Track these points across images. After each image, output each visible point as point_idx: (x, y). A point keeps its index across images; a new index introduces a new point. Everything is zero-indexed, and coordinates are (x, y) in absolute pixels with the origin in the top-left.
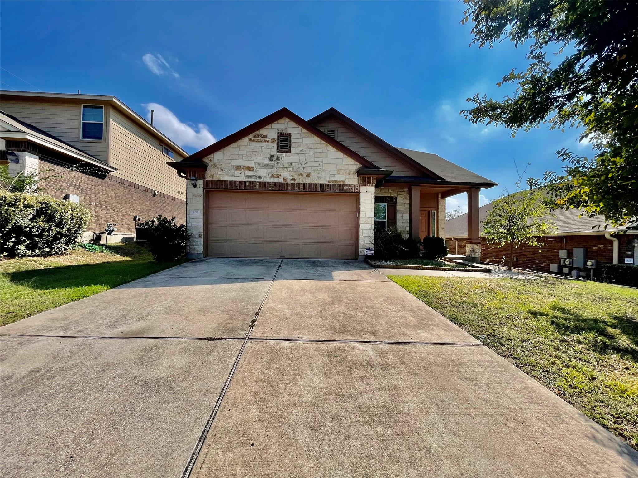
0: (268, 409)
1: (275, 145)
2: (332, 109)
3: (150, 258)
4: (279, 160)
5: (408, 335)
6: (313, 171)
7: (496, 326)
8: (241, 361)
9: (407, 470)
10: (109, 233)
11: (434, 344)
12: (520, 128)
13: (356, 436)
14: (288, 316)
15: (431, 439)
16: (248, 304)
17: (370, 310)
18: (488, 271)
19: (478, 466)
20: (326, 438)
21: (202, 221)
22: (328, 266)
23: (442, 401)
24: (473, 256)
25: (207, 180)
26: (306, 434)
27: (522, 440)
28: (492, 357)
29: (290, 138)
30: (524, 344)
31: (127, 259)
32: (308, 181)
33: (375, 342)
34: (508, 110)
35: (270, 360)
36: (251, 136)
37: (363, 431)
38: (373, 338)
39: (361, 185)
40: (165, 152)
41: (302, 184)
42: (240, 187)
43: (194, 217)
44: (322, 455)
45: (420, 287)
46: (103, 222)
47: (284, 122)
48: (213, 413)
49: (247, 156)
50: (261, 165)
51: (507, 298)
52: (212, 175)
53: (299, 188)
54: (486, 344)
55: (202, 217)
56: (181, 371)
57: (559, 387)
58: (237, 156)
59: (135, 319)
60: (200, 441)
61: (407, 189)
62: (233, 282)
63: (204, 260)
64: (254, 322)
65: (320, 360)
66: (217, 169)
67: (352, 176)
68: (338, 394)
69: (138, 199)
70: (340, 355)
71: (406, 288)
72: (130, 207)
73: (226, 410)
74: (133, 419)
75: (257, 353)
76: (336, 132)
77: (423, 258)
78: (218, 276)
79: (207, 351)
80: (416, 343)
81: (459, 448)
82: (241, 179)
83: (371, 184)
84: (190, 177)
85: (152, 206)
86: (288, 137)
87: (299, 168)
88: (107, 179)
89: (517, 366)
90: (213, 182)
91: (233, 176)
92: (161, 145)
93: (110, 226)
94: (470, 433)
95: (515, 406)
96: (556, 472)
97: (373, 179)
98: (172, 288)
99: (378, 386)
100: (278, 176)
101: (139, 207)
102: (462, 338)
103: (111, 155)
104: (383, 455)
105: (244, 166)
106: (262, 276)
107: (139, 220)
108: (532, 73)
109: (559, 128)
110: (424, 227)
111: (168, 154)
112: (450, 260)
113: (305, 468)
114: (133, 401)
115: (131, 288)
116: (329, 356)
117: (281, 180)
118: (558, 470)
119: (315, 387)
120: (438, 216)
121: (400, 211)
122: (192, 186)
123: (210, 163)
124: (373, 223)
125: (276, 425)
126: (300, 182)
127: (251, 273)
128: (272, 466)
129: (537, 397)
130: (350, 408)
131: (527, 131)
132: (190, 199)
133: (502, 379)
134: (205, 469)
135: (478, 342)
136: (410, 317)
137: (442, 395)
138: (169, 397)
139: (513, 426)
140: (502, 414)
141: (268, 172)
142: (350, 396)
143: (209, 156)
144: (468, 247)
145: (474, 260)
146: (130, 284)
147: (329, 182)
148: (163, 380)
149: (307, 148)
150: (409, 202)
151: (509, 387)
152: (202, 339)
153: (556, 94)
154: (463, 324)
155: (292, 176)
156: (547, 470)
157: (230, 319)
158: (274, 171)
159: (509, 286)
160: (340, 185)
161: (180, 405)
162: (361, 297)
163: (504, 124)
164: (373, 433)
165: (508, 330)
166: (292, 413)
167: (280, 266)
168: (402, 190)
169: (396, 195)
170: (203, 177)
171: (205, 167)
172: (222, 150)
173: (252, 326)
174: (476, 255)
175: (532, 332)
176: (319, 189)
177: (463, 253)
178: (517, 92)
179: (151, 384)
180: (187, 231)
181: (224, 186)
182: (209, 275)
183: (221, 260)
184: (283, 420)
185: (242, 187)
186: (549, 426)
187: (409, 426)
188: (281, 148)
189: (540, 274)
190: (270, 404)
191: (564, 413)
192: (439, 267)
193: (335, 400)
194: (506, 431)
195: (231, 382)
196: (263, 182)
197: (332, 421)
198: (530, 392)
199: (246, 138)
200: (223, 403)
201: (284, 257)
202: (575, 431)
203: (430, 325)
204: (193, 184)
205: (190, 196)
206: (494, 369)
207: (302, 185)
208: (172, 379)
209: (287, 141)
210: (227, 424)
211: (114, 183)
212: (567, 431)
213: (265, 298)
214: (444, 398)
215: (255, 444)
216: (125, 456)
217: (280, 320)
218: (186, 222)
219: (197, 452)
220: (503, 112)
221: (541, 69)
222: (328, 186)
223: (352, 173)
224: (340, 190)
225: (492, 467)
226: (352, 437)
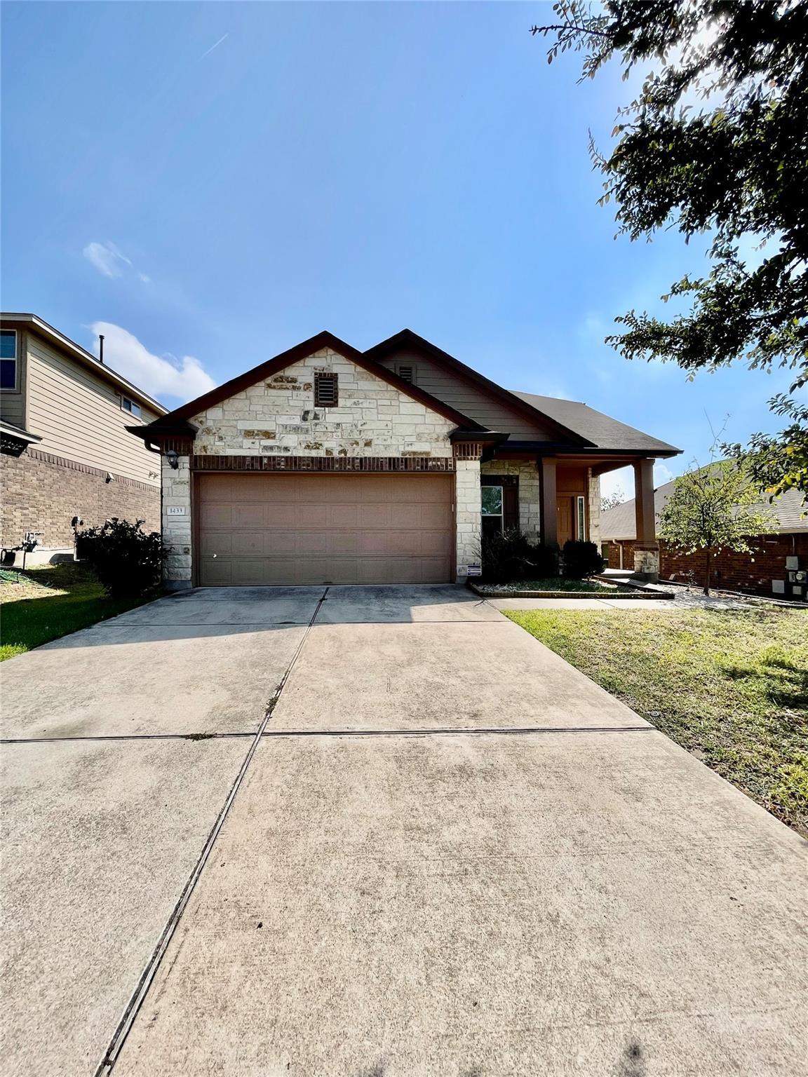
0: (289, 859)
1: (311, 394)
2: (406, 333)
3: (99, 591)
4: (318, 419)
5: (532, 717)
6: (375, 437)
7: (678, 695)
8: (248, 776)
9: (518, 957)
10: (30, 548)
11: (575, 730)
12: (702, 366)
13: (436, 901)
14: (332, 689)
15: (561, 900)
16: (265, 670)
17: (470, 674)
18: (670, 597)
19: (635, 943)
20: (386, 907)
21: (189, 525)
22: (405, 597)
23: (582, 832)
24: (646, 571)
25: (196, 456)
26: (352, 901)
27: (708, 894)
28: (668, 750)
29: (336, 381)
30: (722, 725)
31: (60, 592)
32: (369, 453)
33: (476, 731)
34: (682, 338)
35: (297, 771)
36: (269, 380)
37: (448, 891)
38: (473, 725)
39: (456, 458)
40: (125, 407)
41: (357, 458)
42: (253, 465)
43: (175, 518)
44: (376, 937)
45: (555, 630)
46: (17, 530)
47: (325, 354)
48: (195, 871)
49: (263, 413)
50: (288, 429)
51: (698, 645)
52: (204, 447)
53: (353, 466)
54: (659, 728)
55: (188, 518)
56: (144, 797)
57: (773, 797)
58: (247, 413)
59: (68, 705)
60: (170, 923)
61: (534, 462)
62: (241, 631)
63: (193, 593)
64: (273, 702)
65: (382, 767)
66: (213, 437)
67: (441, 444)
68: (408, 828)
69: (79, 488)
70: (417, 757)
71: (533, 632)
72: (65, 503)
73: (218, 864)
74: (56, 889)
75: (277, 759)
76: (414, 372)
77: (565, 577)
78: (217, 621)
79: (191, 759)
80: (543, 730)
81: (605, 914)
82: (255, 453)
83: (473, 457)
84: (167, 451)
85: (105, 499)
86: (332, 380)
87: (352, 431)
88: (24, 456)
89: (708, 765)
90: (207, 458)
91: (241, 447)
92: (118, 395)
93: (31, 535)
94: (625, 885)
95: (701, 835)
96: (760, 947)
97: (476, 449)
98: (135, 645)
99: (478, 810)
100: (317, 446)
101: (81, 502)
102: (621, 719)
103: (29, 415)
104: (480, 932)
105: (258, 431)
106: (292, 618)
107: (82, 523)
108: (717, 280)
109: (763, 367)
110: (566, 525)
111: (130, 410)
112: (608, 579)
113: (347, 963)
114: (58, 856)
115: (64, 647)
116: (397, 759)
117: (321, 453)
118: (763, 943)
119: (372, 817)
120: (588, 506)
121: (524, 498)
122: (170, 467)
123: (201, 428)
124: (479, 520)
125: (302, 888)
126: (354, 456)
127: (273, 614)
128: (292, 963)
129: (737, 817)
130: (428, 851)
131: (713, 372)
132: (168, 488)
133: (681, 788)
134: (178, 974)
135: (647, 724)
136: (537, 685)
137: (582, 822)
138: (120, 846)
139: (695, 870)
140: (679, 850)
141: (301, 439)
142: (430, 830)
143: (199, 415)
144: (638, 557)
145: (647, 578)
146: (63, 641)
147: (403, 454)
148: (111, 816)
149: (365, 398)
150: (538, 484)
151: (693, 803)
152: (182, 737)
153: (757, 314)
154: (624, 693)
155: (341, 446)
156: (746, 945)
157: (233, 699)
158: (310, 438)
159: (702, 623)
160: (422, 459)
161: (139, 860)
162: (456, 651)
163: (676, 359)
164: (464, 895)
165: (695, 700)
166: (330, 864)
167: (323, 599)
168: (527, 464)
169: (517, 473)
170: (189, 452)
171: (191, 434)
172: (220, 405)
173: (269, 711)
174: (651, 569)
175: (735, 703)
176: (386, 468)
177: (631, 567)
178: (695, 308)
179: (90, 823)
180: (162, 544)
181: (226, 465)
182: (202, 620)
183: (222, 591)
184: (315, 878)
185: (257, 466)
186: (754, 868)
187: (525, 878)
188: (321, 399)
189: (753, 599)
190: (293, 851)
191: (779, 843)
192: (589, 592)
193: (403, 838)
194: (684, 879)
195: (229, 813)
196: (291, 457)
197: (397, 876)
198: (726, 809)
199: (262, 384)
200: (213, 853)
201: (330, 583)
202: (795, 873)
203: (569, 696)
204: (171, 463)
205: (168, 483)
206: (669, 771)
207: (358, 461)
208: (128, 812)
209: (332, 387)
210: (219, 890)
211: (36, 462)
212: (783, 874)
213: (295, 658)
214: (585, 826)
215: (265, 924)
216: (39, 958)
217: (319, 697)
218: (162, 528)
219: (165, 944)
220: (673, 341)
221: (730, 273)
222: (402, 462)
223: (441, 438)
224: (422, 467)
225: (658, 944)
226: (428, 903)
